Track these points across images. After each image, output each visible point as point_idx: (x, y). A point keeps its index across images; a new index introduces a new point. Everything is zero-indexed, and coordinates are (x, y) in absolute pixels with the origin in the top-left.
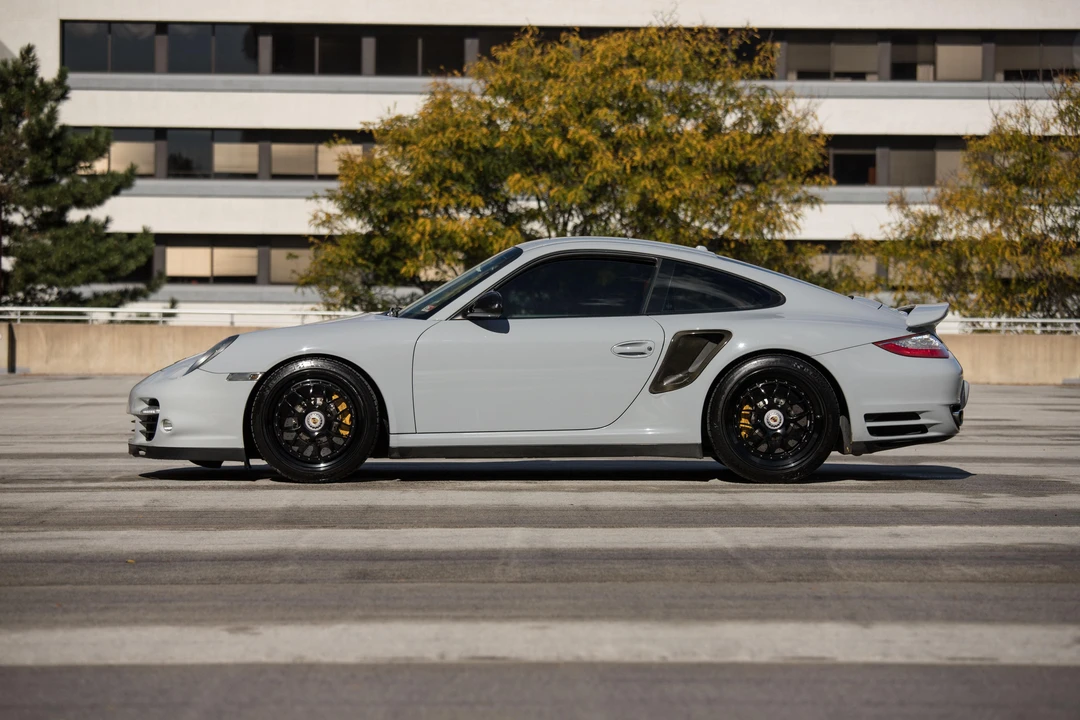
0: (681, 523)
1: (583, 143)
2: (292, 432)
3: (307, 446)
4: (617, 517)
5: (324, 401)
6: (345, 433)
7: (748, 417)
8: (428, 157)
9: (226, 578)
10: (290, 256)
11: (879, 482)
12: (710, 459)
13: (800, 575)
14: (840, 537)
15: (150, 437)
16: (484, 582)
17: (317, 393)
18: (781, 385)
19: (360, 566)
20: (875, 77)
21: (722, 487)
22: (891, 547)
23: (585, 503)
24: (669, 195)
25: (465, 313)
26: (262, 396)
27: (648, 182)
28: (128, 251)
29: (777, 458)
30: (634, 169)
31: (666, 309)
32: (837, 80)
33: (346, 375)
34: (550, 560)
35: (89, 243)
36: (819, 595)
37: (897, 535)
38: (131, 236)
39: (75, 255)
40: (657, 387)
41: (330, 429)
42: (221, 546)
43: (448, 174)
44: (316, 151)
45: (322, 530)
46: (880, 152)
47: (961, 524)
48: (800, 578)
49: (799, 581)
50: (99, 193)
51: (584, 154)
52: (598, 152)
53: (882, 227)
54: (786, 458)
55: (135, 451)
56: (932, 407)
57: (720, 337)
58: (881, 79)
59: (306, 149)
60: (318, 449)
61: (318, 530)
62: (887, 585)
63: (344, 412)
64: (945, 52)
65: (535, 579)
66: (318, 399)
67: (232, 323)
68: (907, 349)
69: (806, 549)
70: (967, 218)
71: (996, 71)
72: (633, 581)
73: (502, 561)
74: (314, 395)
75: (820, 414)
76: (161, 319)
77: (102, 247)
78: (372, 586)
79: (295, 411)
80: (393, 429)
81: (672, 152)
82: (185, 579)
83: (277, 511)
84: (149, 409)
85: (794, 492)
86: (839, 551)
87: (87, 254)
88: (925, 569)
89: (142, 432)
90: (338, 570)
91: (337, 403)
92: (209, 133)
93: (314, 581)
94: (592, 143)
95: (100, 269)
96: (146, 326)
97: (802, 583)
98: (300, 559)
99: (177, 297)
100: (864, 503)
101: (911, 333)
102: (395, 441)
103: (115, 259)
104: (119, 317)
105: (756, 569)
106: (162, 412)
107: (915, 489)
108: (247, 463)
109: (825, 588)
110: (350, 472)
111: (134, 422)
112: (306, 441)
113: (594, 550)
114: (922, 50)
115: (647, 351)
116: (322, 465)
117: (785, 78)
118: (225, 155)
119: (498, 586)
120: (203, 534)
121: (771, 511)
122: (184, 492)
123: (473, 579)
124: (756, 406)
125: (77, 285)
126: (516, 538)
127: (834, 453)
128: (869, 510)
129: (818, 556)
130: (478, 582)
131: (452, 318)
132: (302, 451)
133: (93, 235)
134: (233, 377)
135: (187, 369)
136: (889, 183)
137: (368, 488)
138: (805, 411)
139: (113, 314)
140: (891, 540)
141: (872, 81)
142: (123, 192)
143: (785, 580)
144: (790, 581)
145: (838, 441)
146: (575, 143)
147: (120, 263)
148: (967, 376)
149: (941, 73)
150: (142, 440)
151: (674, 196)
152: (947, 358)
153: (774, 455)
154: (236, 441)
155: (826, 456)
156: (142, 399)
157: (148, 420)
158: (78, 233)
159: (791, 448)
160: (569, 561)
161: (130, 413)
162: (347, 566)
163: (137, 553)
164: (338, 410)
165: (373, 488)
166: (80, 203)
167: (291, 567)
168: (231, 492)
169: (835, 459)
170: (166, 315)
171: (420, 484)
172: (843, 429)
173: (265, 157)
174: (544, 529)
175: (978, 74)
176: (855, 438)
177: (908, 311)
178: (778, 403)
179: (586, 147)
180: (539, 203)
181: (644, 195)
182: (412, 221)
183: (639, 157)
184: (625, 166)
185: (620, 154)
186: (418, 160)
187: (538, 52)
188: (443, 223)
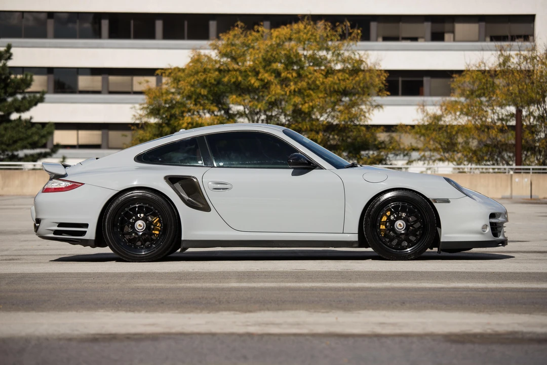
1: (266, 81)
8: (189, 87)
10: (123, 135)
20: (423, 40)
24: (307, 105)
27: (297, 99)
28: (42, 134)
30: (290, 92)
32: (403, 41)
35: (23, 130)
38: (43, 126)
39: (16, 136)
43: (199, 95)
44: (132, 80)
46: (426, 80)
50: (27, 105)
51: (266, 86)
52: (273, 85)
58: (426, 41)
59: (126, 78)
64: (459, 27)
71: (486, 36)
77: (30, 132)
81: (308, 84)
87: (22, 135)
92: (76, 70)
94: (271, 81)
95: (28, 143)
99: (66, 155)
103: (36, 138)
104: (37, 167)
114: (447, 26)
117: (376, 40)
118: (84, 82)
125: (17, 150)
133: (25, 126)
136: (430, 95)
139: (34, 165)
141: (421, 41)
146: (262, 80)
147: (38, 140)
149: (457, 37)
151: (309, 106)
158: (18, 126)
166: (18, 110)
173: (106, 83)
175: (477, 38)
179: (267, 83)
180: (245, 108)
181: (295, 105)
182: (181, 119)
183: (293, 87)
184: (286, 92)
185: (284, 86)
186: (185, 89)
187: (243, 36)
188: (197, 119)
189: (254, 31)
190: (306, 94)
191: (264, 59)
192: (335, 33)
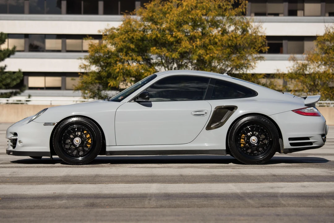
0: (219, 181)
1: (178, 38)
2: (69, 145)
3: (74, 151)
4: (193, 179)
5: (81, 133)
6: (89, 146)
7: (244, 139)
8: (121, 43)
9: (37, 206)
10: (72, 79)
11: (293, 164)
12: (229, 155)
13: (269, 204)
14: (282, 187)
15: (14, 147)
16: (141, 208)
17: (78, 131)
18: (256, 127)
19: (91, 201)
20: (282, 15)
21: (233, 166)
22: (303, 191)
23: (181, 173)
24: (208, 56)
25: (135, 99)
26: (57, 131)
27: (201, 52)
28: (13, 78)
29: (254, 155)
30: (196, 47)
31: (212, 98)
32: (269, 16)
33: (89, 124)
34: (168, 198)
36: (278, 214)
37: (304, 186)
38: (14, 73)
40: (209, 128)
41: (83, 144)
42: (37, 192)
43: (129, 48)
44: (82, 42)
45: (78, 185)
46: (284, 42)
47: (328, 181)
48: (268, 206)
49: (268, 207)
50: (2, 56)
51: (178, 41)
52: (183, 41)
53: (287, 68)
54: (258, 155)
55: (9, 152)
56: (315, 135)
57: (232, 108)
58: (284, 16)
59: (78, 41)
60: (78, 152)
61: (76, 185)
62: (305, 209)
63: (88, 139)
64: (307, 6)
65: (161, 207)
66: (79, 133)
67: (51, 104)
68: (305, 113)
69: (269, 193)
70: (317, 65)
71: (326, 12)
72: (201, 207)
73: (148, 198)
74: (77, 131)
75: (272, 138)
76: (25, 102)
77: (4, 76)
78: (95, 210)
79: (70, 137)
80: (107, 144)
81: (210, 40)
82: (20, 206)
83: (61, 177)
84: (14, 136)
85: (261, 168)
86: (282, 193)
88: (318, 201)
89: (11, 145)
90: (82, 202)
91: (86, 134)
92: (44, 35)
93: (72, 207)
94: (182, 38)
95: (3, 84)
96: (20, 105)
97: (270, 208)
98: (68, 197)
99: (31, 94)
100: (289, 173)
101: (306, 107)
102: (108, 149)
103: (9, 81)
104: (10, 102)
105: (250, 201)
106: (19, 138)
107: (308, 167)
108: (52, 157)
109: (280, 210)
110: (91, 160)
111: (8, 141)
112: (74, 148)
113: (185, 194)
114: (299, 5)
115: (205, 114)
116: (80, 158)
117: (250, 15)
118: (50, 44)
119: (147, 210)
120: (31, 186)
121: (253, 176)
122: (25, 169)
123: (137, 207)
124: (247, 135)
126: (154, 188)
127: (277, 153)
128: (291, 176)
129: (274, 196)
130: (139, 208)
131: (130, 101)
132: (72, 153)
133: (1, 72)
134: (46, 124)
135: (28, 121)
136: (287, 53)
137: (97, 167)
138: (266, 137)
139: (8, 100)
140: (303, 189)
141: (281, 16)
142: (11, 56)
143: (263, 207)
144: (265, 207)
145: (278, 148)
146: (175, 37)
147: (10, 82)
148: (327, 123)
149: (306, 13)
150: (11, 148)
151: (210, 56)
152: (320, 116)
153: (253, 154)
154: (47, 149)
155: (274, 154)
156: (11, 133)
157: (13, 141)
159: (260, 151)
160: (175, 198)
161: (7, 138)
162: (86, 201)
163: (3, 195)
164: (86, 137)
165: (99, 167)
167: (64, 201)
168: (44, 169)
169: (277, 155)
170: (27, 101)
171: (117, 165)
172: (280, 144)
173: (64, 44)
174: (165, 184)
175: (319, 13)
176: (285, 147)
177: (305, 98)
178: (255, 134)
179: (179, 39)
180: (162, 59)
181: (200, 56)
182: (115, 65)
183: (198, 43)
184: (193, 46)
185: (192, 41)
186: (118, 44)
187: (161, 5)
188: (126, 66)
189: (169, 2)
190: (208, 48)
191: (177, 22)
192: (229, 3)
